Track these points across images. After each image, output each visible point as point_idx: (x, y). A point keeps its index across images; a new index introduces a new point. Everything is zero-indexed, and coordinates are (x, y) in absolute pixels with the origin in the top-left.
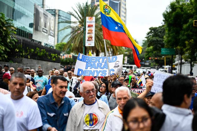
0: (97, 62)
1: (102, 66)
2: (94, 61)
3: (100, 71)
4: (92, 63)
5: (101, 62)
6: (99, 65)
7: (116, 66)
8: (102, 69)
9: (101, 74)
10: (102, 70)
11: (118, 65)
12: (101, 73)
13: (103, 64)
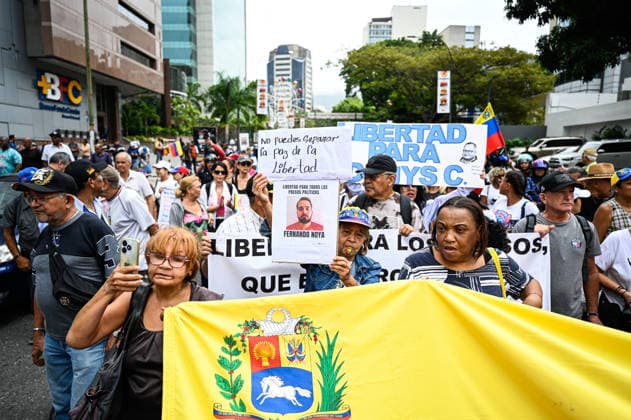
0: (403, 141)
1: (420, 154)
2: (393, 136)
3: (416, 169)
4: (387, 143)
5: (414, 141)
6: (411, 149)
7: (468, 157)
8: (420, 161)
9: (420, 179)
10: (421, 165)
11: (472, 154)
12: (419, 175)
13: (423, 146)
